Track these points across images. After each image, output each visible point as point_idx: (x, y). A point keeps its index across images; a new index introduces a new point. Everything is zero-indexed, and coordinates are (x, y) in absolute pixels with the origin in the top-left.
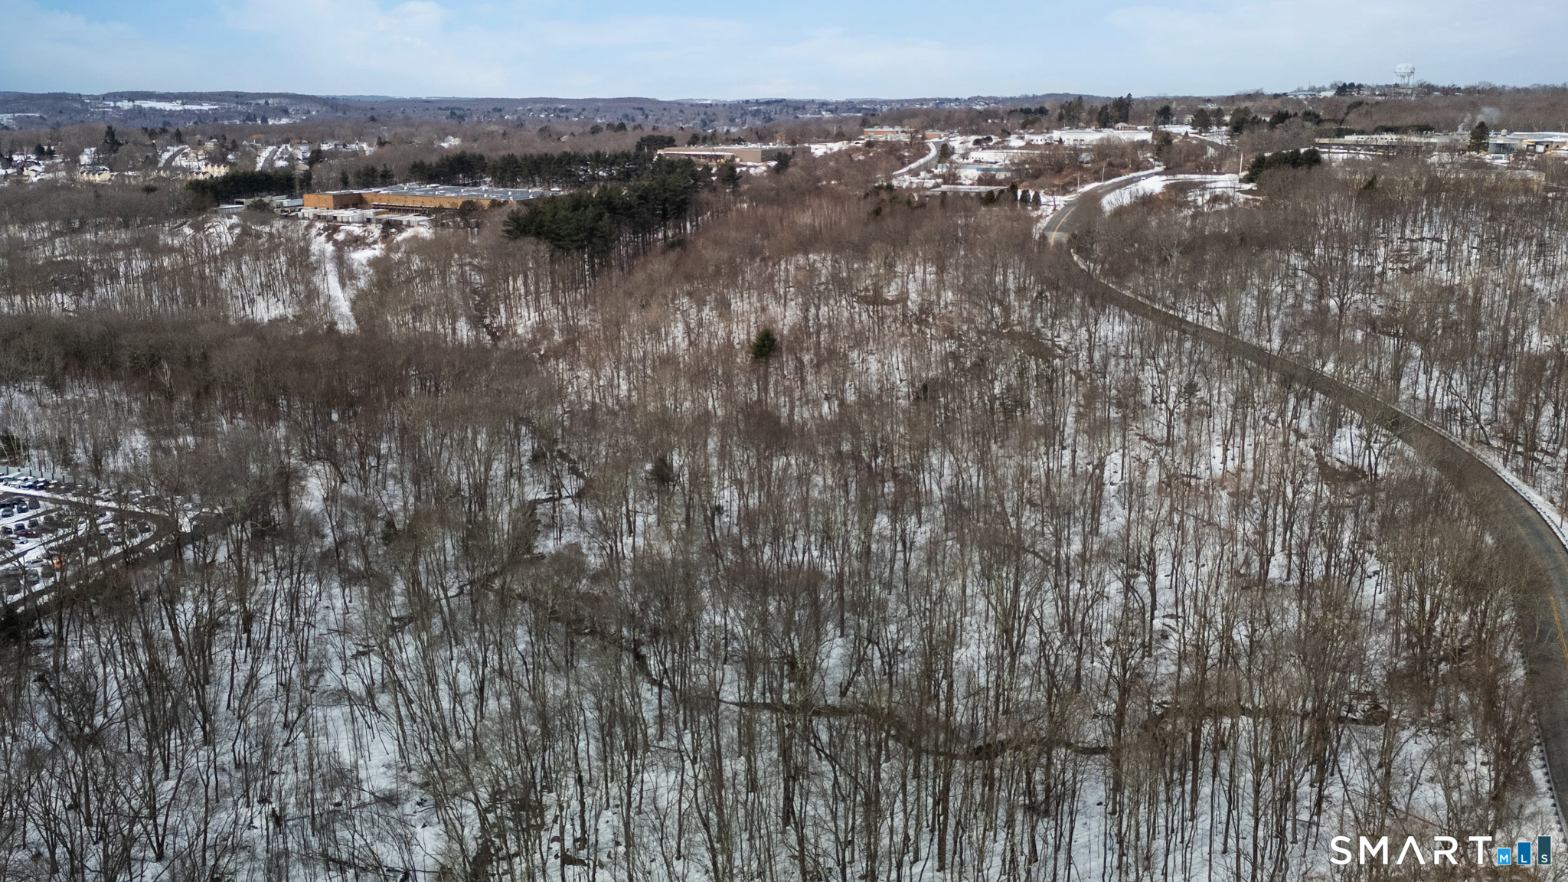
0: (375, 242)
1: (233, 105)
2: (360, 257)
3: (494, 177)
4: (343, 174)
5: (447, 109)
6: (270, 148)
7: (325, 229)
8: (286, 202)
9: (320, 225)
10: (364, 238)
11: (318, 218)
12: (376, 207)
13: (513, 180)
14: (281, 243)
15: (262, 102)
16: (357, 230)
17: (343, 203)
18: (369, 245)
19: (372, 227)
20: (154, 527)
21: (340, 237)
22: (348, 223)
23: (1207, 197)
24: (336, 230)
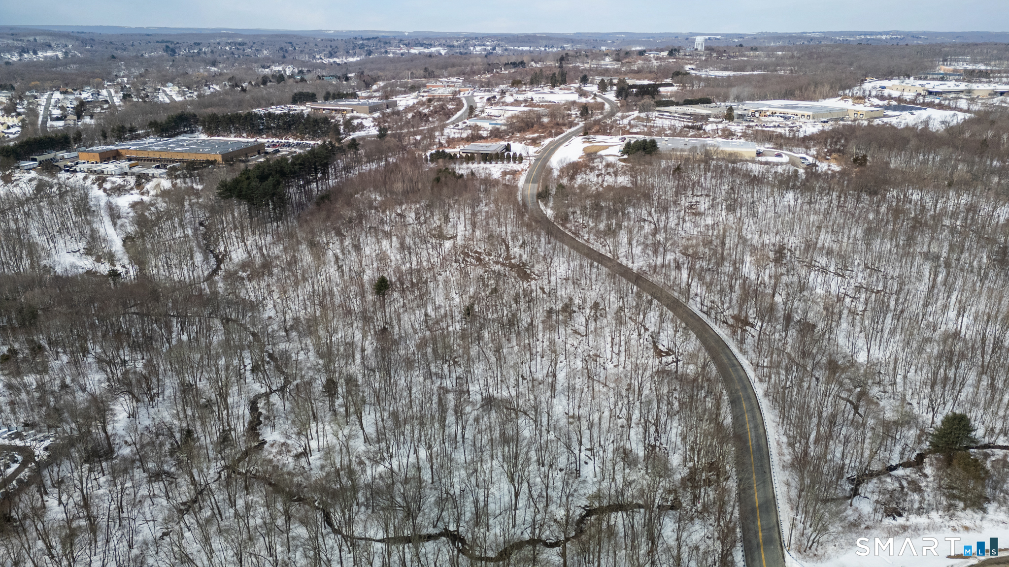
0: (132, 189)
1: (10, 42)
2: (123, 202)
3: (204, 126)
4: (103, 131)
5: (162, 42)
6: (46, 96)
7: (97, 180)
8: (66, 155)
9: (92, 177)
10: (124, 186)
11: (91, 172)
12: (130, 159)
13: (216, 128)
14: (67, 191)
15: (32, 39)
16: (119, 181)
17: (106, 157)
18: (128, 191)
19: (128, 178)
20: (20, 458)
21: (108, 186)
22: (112, 175)
23: (604, 163)
24: (104, 180)
